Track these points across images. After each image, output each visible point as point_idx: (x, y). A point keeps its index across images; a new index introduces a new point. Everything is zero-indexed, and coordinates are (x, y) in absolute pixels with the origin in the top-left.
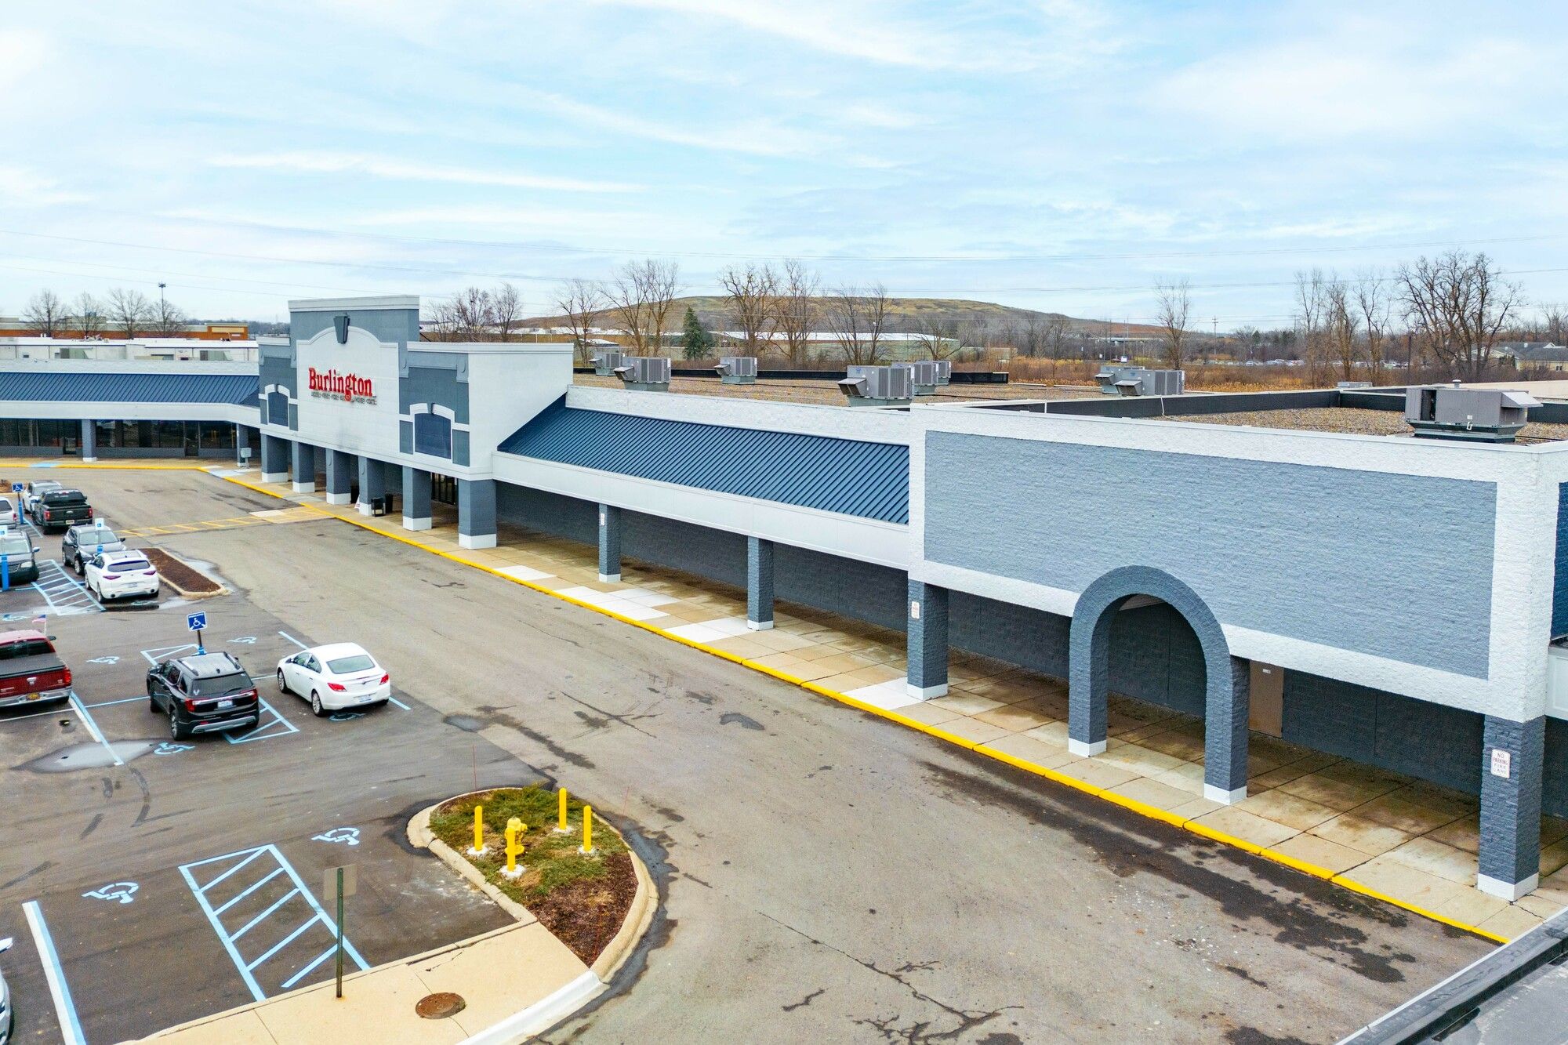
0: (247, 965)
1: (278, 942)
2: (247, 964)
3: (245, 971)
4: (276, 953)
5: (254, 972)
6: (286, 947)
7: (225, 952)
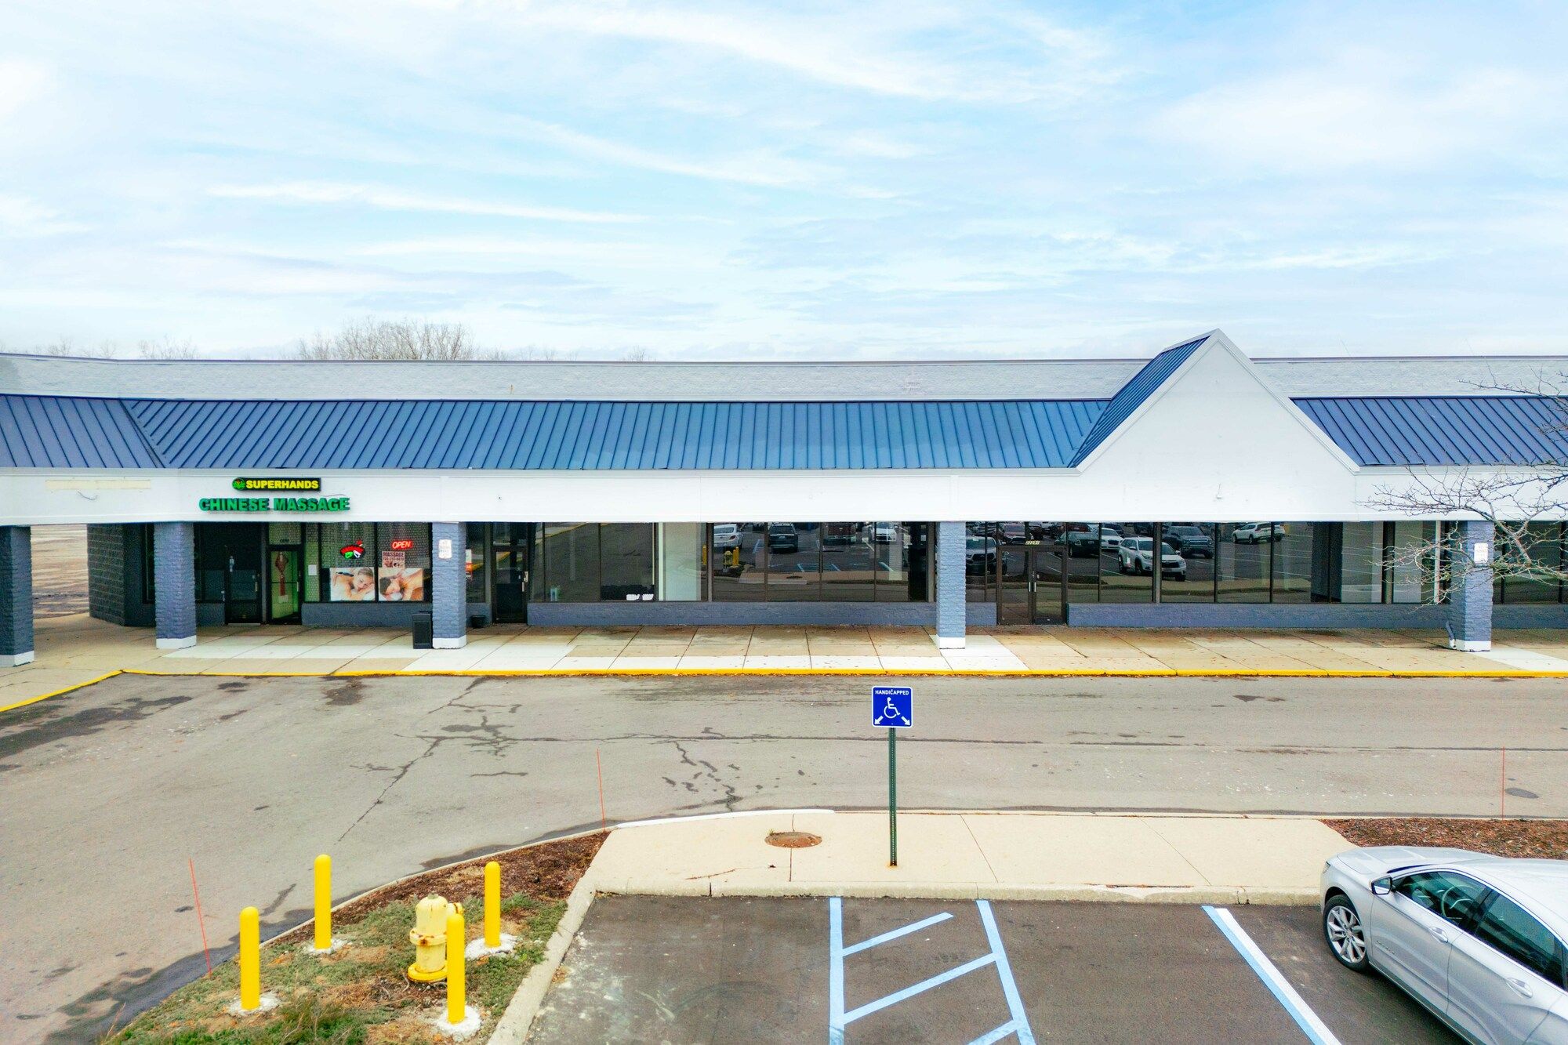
0: (994, 963)
1: (934, 990)
2: (993, 965)
3: (998, 956)
4: (946, 970)
5: (987, 949)
6: (926, 977)
7: (1028, 1001)
